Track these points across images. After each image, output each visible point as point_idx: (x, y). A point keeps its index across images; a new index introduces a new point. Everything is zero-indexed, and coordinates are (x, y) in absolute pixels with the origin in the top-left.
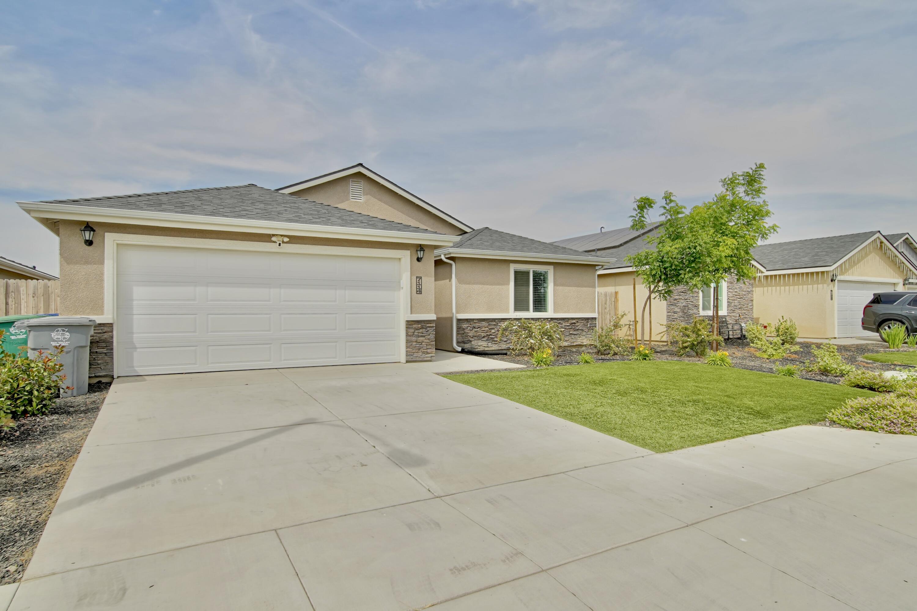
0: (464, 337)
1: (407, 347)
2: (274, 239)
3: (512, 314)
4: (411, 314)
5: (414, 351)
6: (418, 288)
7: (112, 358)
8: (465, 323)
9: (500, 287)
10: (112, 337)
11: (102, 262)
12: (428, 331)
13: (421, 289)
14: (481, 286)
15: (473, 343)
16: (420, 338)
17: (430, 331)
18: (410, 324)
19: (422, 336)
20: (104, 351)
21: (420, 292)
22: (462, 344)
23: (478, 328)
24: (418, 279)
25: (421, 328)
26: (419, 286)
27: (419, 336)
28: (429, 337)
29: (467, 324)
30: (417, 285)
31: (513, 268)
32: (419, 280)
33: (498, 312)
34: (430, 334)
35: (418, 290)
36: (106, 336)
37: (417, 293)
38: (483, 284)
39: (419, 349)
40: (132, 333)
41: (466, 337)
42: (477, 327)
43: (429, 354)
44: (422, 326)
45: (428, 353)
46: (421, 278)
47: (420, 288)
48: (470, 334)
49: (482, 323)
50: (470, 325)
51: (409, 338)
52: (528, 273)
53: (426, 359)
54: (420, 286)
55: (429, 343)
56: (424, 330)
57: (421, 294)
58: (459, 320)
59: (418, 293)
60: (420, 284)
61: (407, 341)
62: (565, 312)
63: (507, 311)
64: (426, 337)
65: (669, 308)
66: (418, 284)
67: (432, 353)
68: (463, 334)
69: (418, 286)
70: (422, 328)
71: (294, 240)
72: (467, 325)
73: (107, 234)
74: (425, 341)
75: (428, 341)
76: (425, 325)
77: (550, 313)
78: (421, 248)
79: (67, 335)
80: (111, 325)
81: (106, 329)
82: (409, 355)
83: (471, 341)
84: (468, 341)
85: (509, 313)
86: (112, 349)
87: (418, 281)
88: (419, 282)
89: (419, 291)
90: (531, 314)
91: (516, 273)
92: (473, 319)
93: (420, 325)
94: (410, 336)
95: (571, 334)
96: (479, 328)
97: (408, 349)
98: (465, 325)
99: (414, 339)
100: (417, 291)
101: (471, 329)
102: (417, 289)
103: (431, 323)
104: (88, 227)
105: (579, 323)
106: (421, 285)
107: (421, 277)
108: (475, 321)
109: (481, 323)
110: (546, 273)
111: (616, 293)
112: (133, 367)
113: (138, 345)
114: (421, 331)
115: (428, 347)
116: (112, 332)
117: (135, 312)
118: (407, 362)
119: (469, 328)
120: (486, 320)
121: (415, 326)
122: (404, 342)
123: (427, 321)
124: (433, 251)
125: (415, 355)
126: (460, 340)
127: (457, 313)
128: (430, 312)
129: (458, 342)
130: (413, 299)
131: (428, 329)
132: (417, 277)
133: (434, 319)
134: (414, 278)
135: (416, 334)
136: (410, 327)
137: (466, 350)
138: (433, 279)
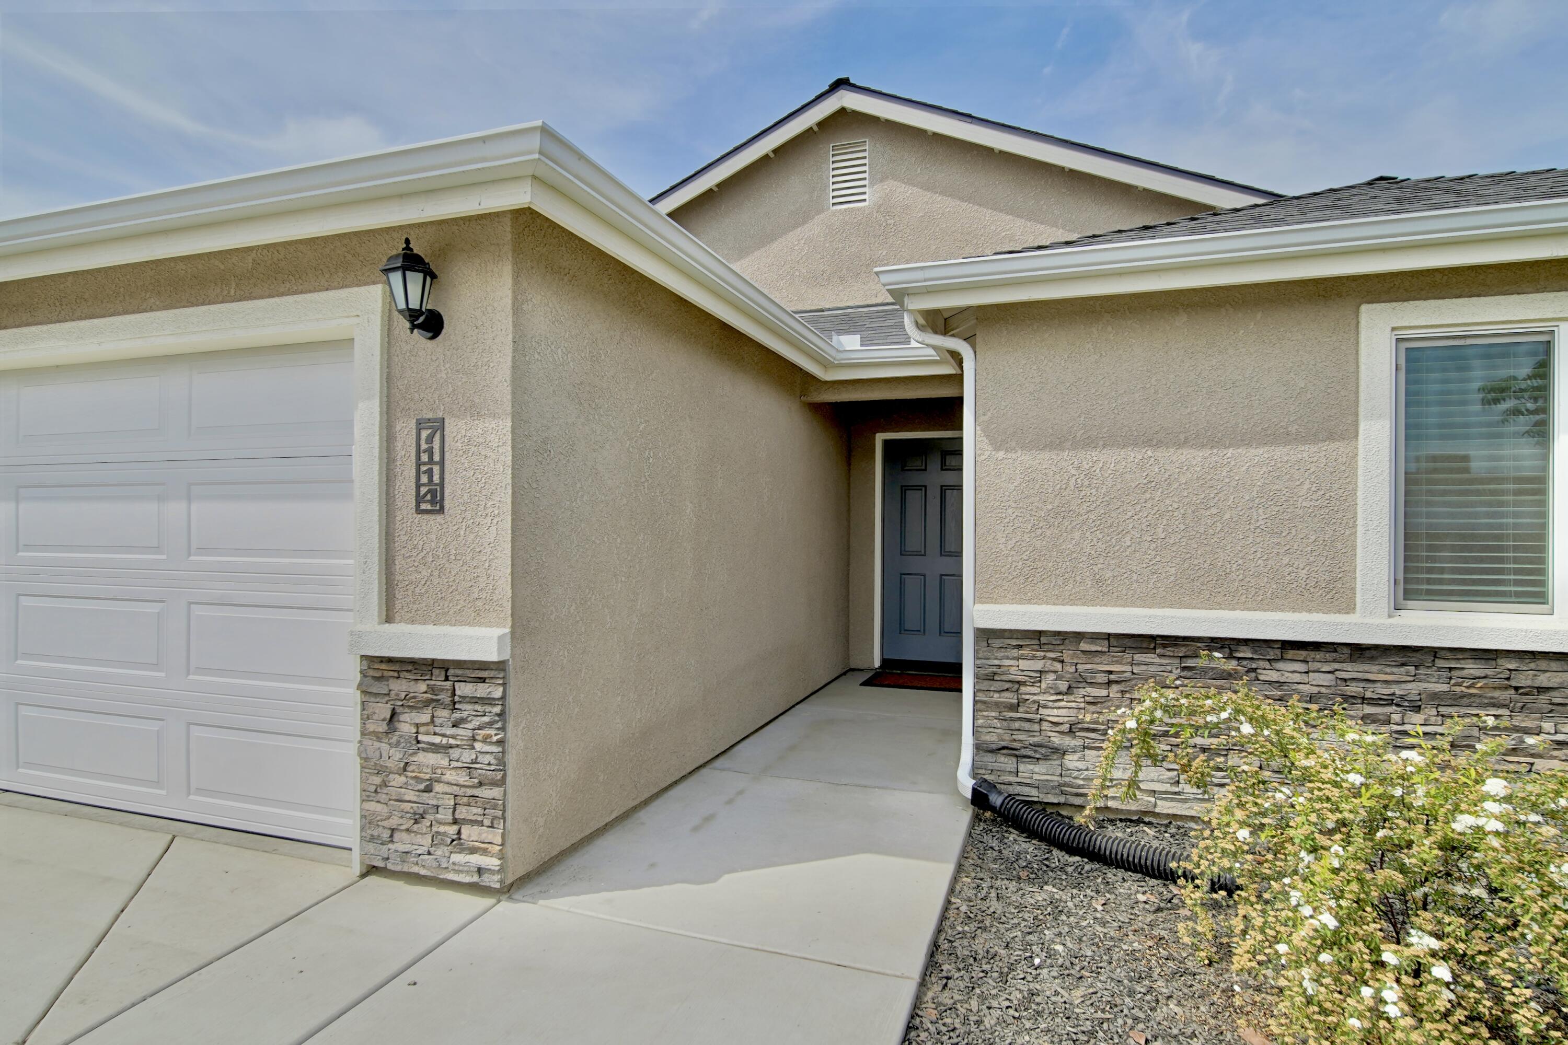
0: (1017, 725)
1: (369, 794)
3: (1375, 617)
4: (389, 619)
5: (394, 822)
6: (424, 479)
8: (1025, 652)
12: (463, 720)
13: (442, 484)
15: (1071, 761)
16: (422, 757)
17: (476, 722)
18: (379, 669)
19: (435, 748)
21: (433, 502)
22: (1002, 759)
23: (1110, 683)
24: (425, 434)
25: (427, 703)
26: (430, 472)
27: (419, 746)
28: (468, 755)
29: (1033, 658)
30: (419, 464)
32: (430, 439)
34: (474, 739)
35: (423, 490)
37: (419, 511)
38: (1148, 443)
39: (418, 818)
41: (1027, 726)
42: (1102, 678)
43: (473, 851)
44: (432, 689)
45: (459, 842)
46: (438, 426)
47: (436, 478)
48: (1053, 714)
49: (1139, 657)
50: (1058, 666)
51: (373, 745)
53: (451, 876)
54: (436, 469)
55: (470, 792)
56: (445, 713)
57: (441, 510)
58: (986, 636)
59: (424, 506)
60: (437, 458)
61: (368, 764)
63: (1336, 595)
64: (455, 753)
66: (425, 458)
67: (485, 852)
68: (1014, 708)
69: (424, 468)
70: (433, 699)
72: (1038, 665)
74: (450, 776)
75: (463, 778)
76: (448, 684)
82: (372, 839)
83: (1061, 752)
84: (1040, 746)
85: (1350, 608)
87: (424, 446)
88: (430, 452)
89: (432, 498)
92: (1079, 636)
93: (423, 687)
94: (378, 736)
96: (1115, 688)
97: (372, 806)
98: (1023, 664)
99: (394, 755)
100: (419, 499)
101: (1063, 686)
102: (418, 486)
103: (483, 680)
106: (442, 463)
107: (443, 420)
108: (1084, 646)
109: (1128, 656)
114: (425, 714)
115: (462, 813)
118: (371, 870)
119: (1052, 677)
120: (1164, 646)
121: (400, 687)
122: (356, 764)
123: (460, 664)
124: (506, 270)
125: (402, 843)
126: (991, 738)
127: (979, 598)
128: (478, 617)
129: (979, 748)
130: (401, 538)
131: (467, 709)
132: (420, 424)
133: (492, 656)
134: (406, 430)
135: (406, 727)
136: (381, 688)
137: (996, 800)
138: (509, 424)
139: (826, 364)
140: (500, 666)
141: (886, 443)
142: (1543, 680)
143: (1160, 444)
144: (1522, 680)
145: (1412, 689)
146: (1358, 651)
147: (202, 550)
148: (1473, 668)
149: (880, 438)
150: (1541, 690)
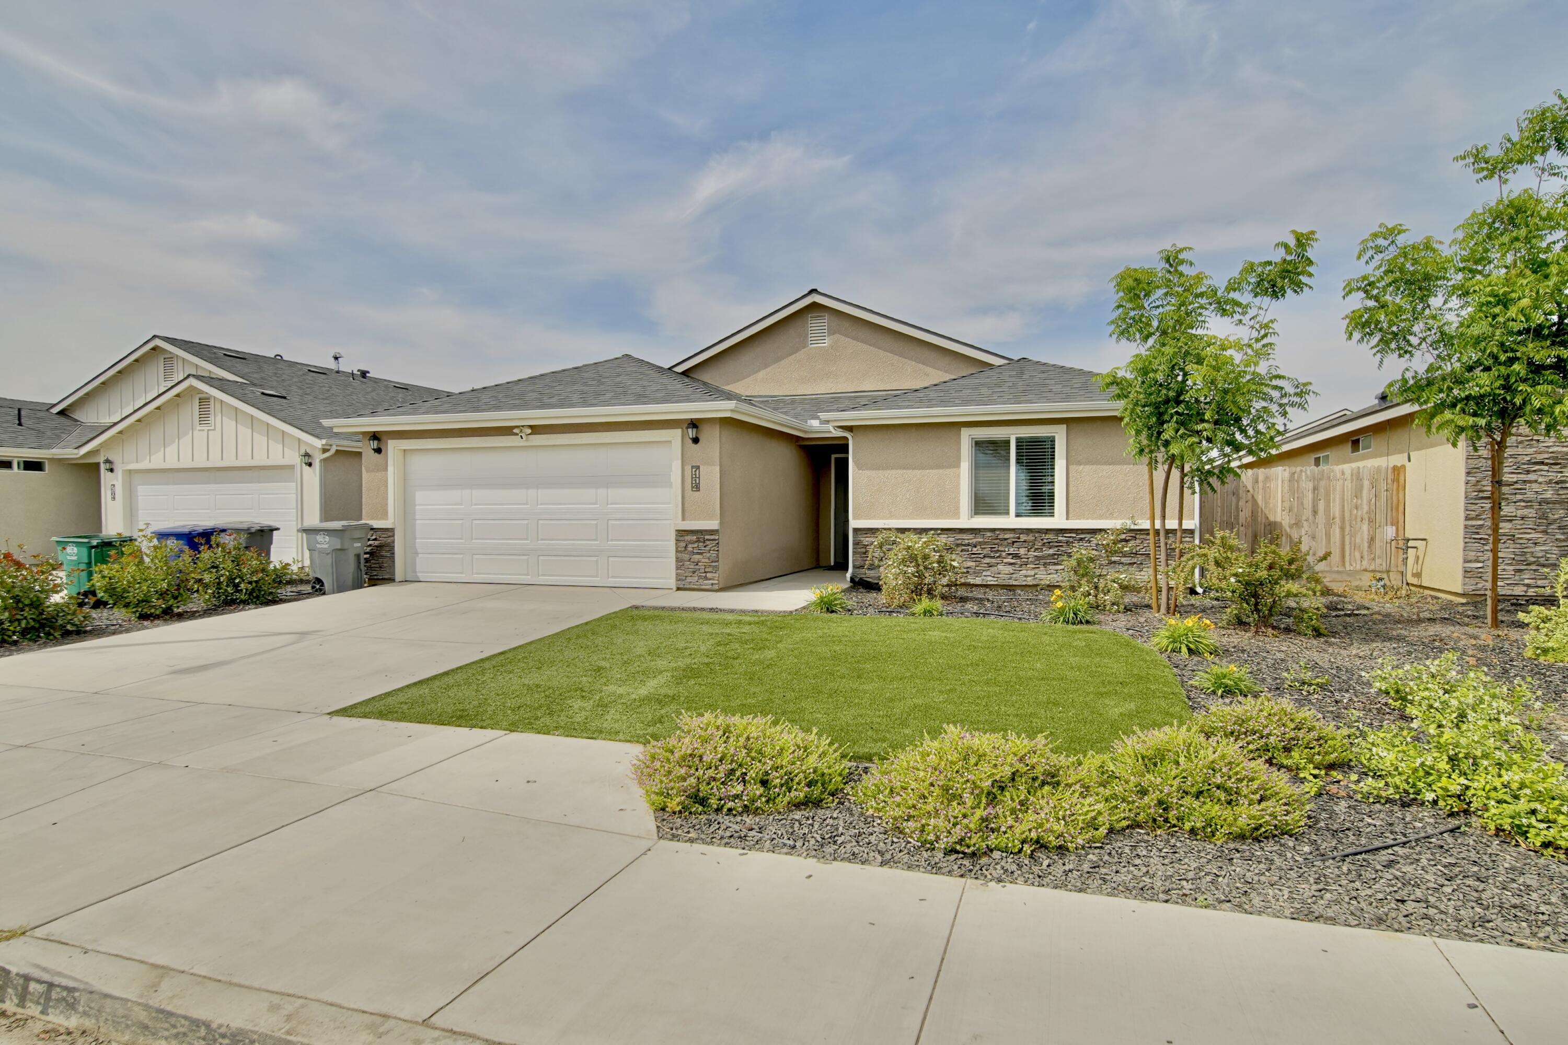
0: (865, 559)
1: (678, 568)
2: (516, 431)
3: (966, 520)
4: (683, 520)
5: (687, 574)
6: (694, 482)
7: (394, 562)
8: (868, 535)
9: (941, 471)
10: (393, 542)
11: (386, 469)
12: (707, 546)
13: (699, 483)
14: (900, 472)
16: (695, 556)
17: (711, 546)
18: (681, 533)
19: (698, 553)
20: (388, 554)
24: (694, 470)
25: (696, 542)
26: (695, 480)
27: (694, 553)
28: (708, 555)
30: (692, 478)
31: (966, 437)
33: (937, 517)
34: (710, 550)
35: (694, 485)
36: (389, 540)
37: (692, 491)
38: (904, 468)
39: (694, 572)
40: (415, 539)
41: (868, 559)
43: (710, 580)
44: (699, 538)
45: (706, 578)
46: (698, 467)
47: (697, 482)
49: (902, 535)
51: (679, 555)
52: (1008, 442)
53: (704, 587)
54: (697, 479)
55: (709, 564)
56: (701, 544)
57: (699, 490)
58: (856, 530)
59: (694, 489)
60: (697, 476)
61: (678, 560)
62: (1101, 517)
63: (956, 514)
64: (704, 555)
65: (1473, 507)
66: (694, 476)
67: (713, 580)
68: (865, 553)
70: (698, 541)
71: (536, 430)
72: (872, 539)
73: (389, 441)
74: (703, 561)
75: (707, 560)
76: (702, 536)
77: (1058, 520)
78: (694, 424)
79: (327, 538)
80: (392, 530)
81: (390, 534)
82: (680, 580)
85: (959, 518)
86: (393, 553)
87: (694, 473)
89: (696, 487)
90: (1010, 521)
91: (979, 444)
92: (884, 529)
93: (695, 538)
94: (680, 552)
95: (1115, 562)
97: (679, 571)
98: (867, 539)
99: (686, 557)
100: (692, 487)
102: (692, 484)
103: (712, 535)
104: (375, 436)
105: (1138, 541)
106: (699, 478)
108: (886, 532)
109: (898, 535)
110: (1053, 440)
111: (1398, 471)
112: (415, 572)
113: (419, 551)
114: (696, 545)
115: (707, 570)
116: (393, 536)
117: (417, 517)
118: (678, 589)
121: (688, 538)
122: (674, 560)
123: (706, 531)
124: (718, 427)
125: (689, 580)
126: (857, 563)
127: (854, 518)
128: (711, 519)
129: (854, 567)
130: (687, 498)
131: (708, 543)
132: (692, 467)
133: (716, 528)
134: (688, 469)
135: (690, 549)
136: (682, 538)
137: (857, 580)
138: (718, 468)
139: (805, 432)
140: (717, 531)
141: (836, 459)
142: (1006, 536)
143: (908, 468)
144: (1001, 537)
145: (974, 541)
146: (962, 531)
147: (612, 504)
148: (989, 534)
149: (833, 456)
150: (1006, 539)
